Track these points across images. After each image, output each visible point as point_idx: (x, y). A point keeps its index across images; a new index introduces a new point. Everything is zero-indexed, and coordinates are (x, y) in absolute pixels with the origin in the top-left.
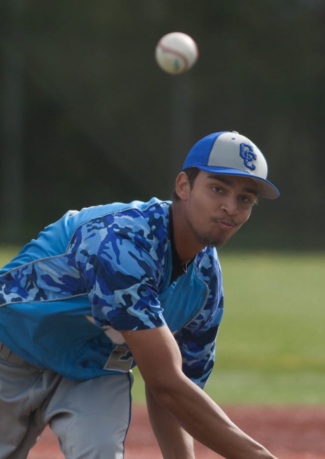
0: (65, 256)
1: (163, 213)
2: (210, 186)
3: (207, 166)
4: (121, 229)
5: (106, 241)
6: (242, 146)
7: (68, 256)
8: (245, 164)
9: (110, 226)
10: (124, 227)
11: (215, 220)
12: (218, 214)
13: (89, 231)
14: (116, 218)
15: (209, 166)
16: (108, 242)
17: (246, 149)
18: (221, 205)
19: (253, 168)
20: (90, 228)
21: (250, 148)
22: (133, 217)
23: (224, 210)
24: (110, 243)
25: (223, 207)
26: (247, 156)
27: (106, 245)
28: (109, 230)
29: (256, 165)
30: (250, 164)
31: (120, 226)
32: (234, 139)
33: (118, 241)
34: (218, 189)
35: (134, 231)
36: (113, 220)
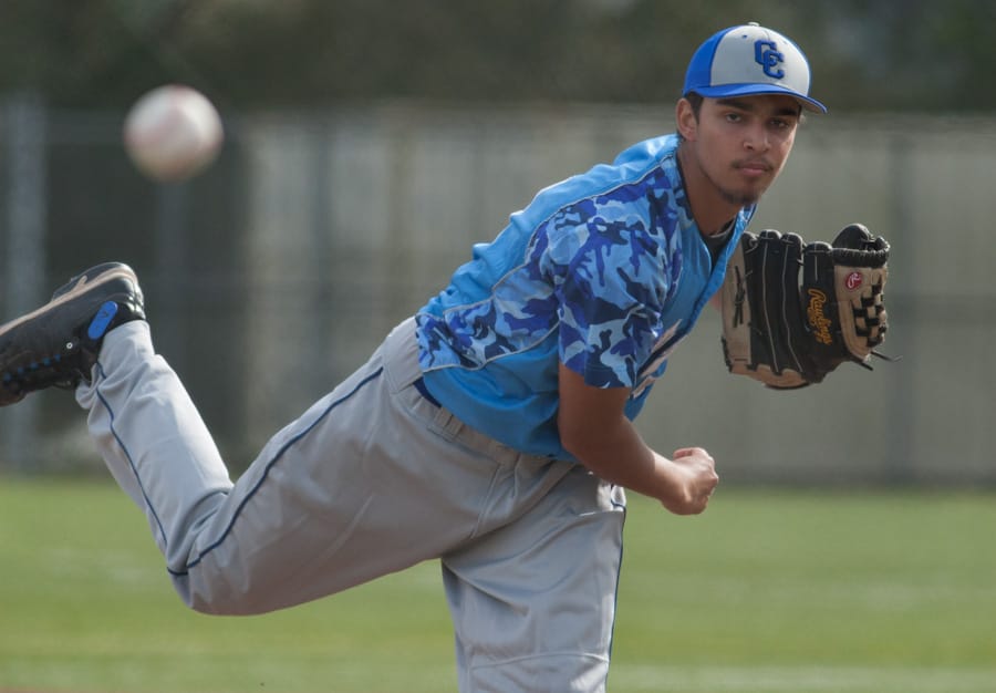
0: (523, 268)
1: (670, 187)
2: (722, 115)
3: (709, 86)
4: (608, 225)
5: (587, 248)
6: (759, 44)
7: (528, 266)
8: (766, 72)
9: (591, 220)
10: (612, 222)
11: (737, 166)
12: (741, 156)
13: (557, 227)
14: (598, 206)
15: (714, 87)
16: (589, 251)
17: (765, 48)
18: (743, 143)
19: (780, 76)
20: (561, 222)
21: (772, 45)
22: (624, 202)
23: (750, 148)
24: (593, 252)
25: (746, 144)
26: (767, 57)
27: (587, 254)
28: (592, 228)
29: (784, 68)
30: (774, 70)
31: (607, 220)
32: (745, 36)
33: (604, 249)
34: (733, 117)
35: (628, 225)
36: (594, 211)
